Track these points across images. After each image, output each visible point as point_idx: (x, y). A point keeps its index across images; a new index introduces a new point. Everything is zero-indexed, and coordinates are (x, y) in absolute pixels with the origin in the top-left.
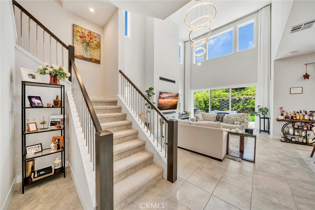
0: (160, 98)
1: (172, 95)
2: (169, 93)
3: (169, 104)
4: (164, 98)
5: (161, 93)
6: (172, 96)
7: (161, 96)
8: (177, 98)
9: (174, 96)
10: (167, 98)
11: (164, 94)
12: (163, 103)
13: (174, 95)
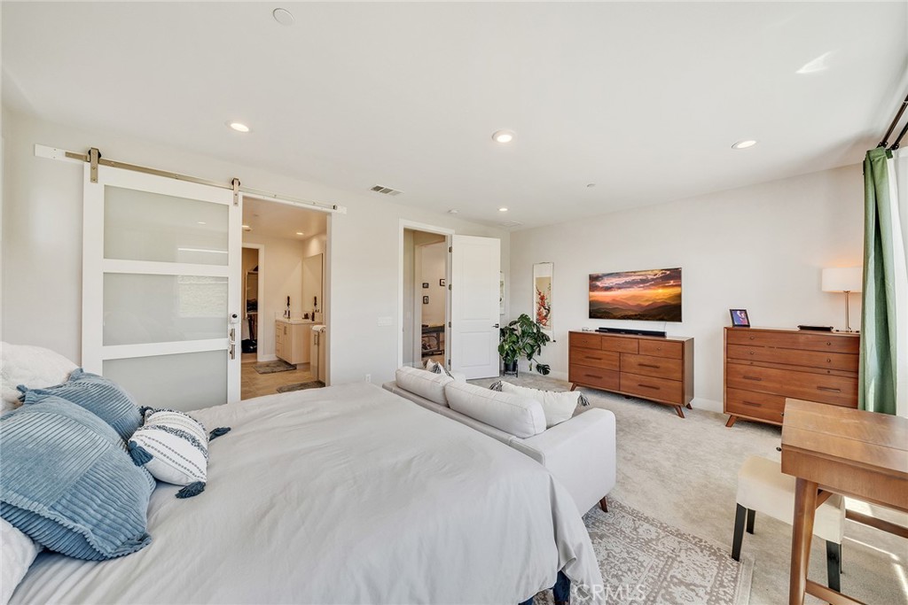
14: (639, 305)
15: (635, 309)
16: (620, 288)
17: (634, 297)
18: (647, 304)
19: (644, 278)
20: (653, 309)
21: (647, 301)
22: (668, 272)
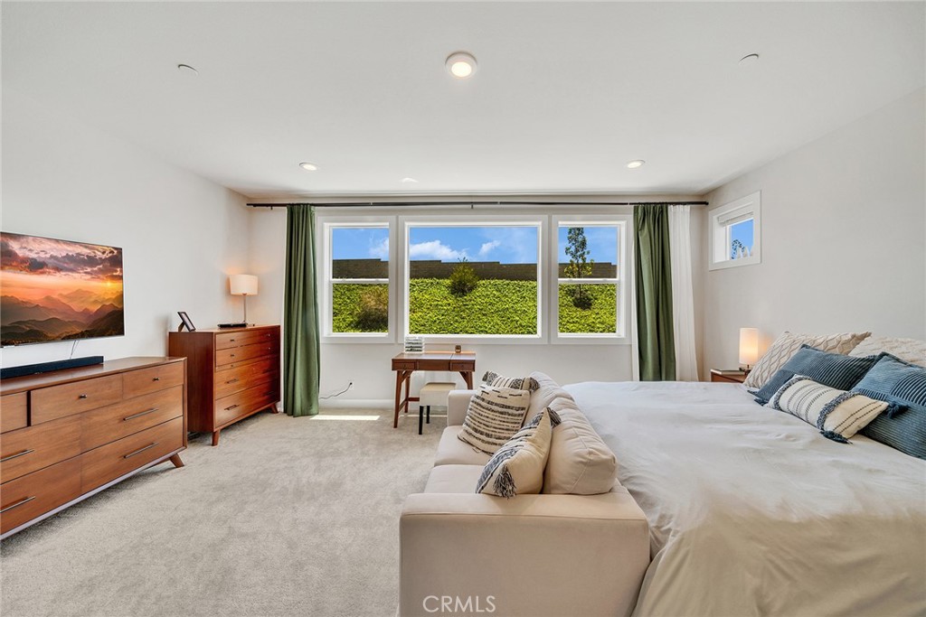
14: (86, 312)
15: (82, 320)
16: (58, 269)
17: (79, 294)
18: (95, 308)
19: (92, 255)
20: (102, 319)
21: (96, 302)
22: (116, 252)
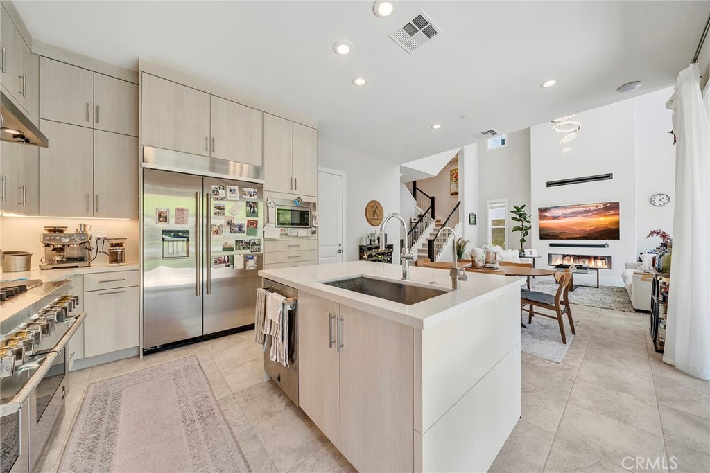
0: (542, 217)
1: (584, 209)
2: (572, 207)
3: (576, 228)
4: (554, 218)
5: (541, 210)
6: (586, 212)
7: (547, 214)
8: (612, 212)
9: (595, 210)
10: (565, 217)
11: (553, 210)
12: (555, 226)
13: (592, 208)
